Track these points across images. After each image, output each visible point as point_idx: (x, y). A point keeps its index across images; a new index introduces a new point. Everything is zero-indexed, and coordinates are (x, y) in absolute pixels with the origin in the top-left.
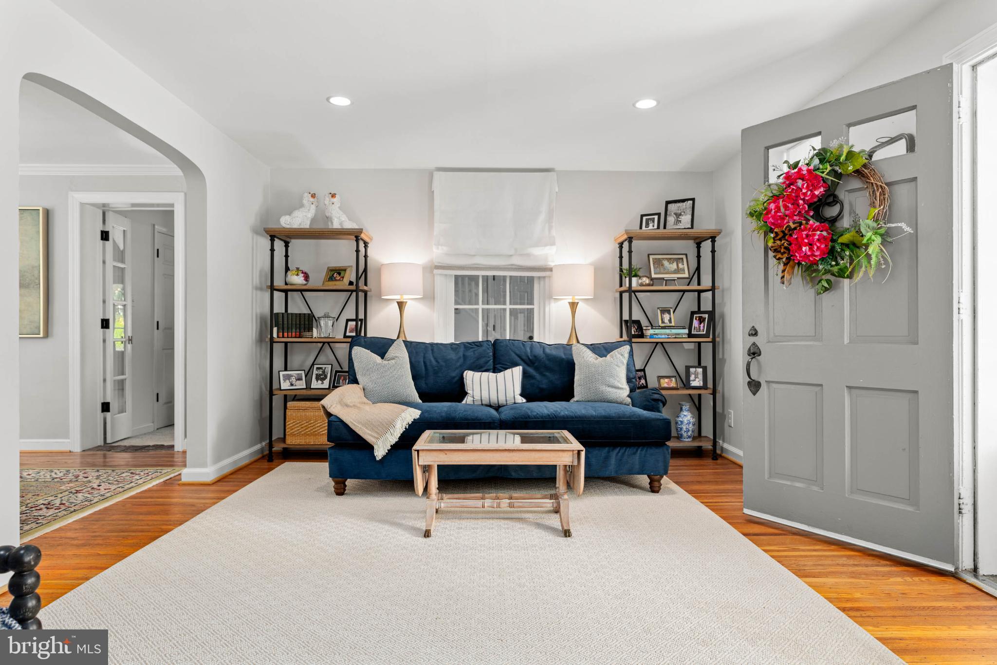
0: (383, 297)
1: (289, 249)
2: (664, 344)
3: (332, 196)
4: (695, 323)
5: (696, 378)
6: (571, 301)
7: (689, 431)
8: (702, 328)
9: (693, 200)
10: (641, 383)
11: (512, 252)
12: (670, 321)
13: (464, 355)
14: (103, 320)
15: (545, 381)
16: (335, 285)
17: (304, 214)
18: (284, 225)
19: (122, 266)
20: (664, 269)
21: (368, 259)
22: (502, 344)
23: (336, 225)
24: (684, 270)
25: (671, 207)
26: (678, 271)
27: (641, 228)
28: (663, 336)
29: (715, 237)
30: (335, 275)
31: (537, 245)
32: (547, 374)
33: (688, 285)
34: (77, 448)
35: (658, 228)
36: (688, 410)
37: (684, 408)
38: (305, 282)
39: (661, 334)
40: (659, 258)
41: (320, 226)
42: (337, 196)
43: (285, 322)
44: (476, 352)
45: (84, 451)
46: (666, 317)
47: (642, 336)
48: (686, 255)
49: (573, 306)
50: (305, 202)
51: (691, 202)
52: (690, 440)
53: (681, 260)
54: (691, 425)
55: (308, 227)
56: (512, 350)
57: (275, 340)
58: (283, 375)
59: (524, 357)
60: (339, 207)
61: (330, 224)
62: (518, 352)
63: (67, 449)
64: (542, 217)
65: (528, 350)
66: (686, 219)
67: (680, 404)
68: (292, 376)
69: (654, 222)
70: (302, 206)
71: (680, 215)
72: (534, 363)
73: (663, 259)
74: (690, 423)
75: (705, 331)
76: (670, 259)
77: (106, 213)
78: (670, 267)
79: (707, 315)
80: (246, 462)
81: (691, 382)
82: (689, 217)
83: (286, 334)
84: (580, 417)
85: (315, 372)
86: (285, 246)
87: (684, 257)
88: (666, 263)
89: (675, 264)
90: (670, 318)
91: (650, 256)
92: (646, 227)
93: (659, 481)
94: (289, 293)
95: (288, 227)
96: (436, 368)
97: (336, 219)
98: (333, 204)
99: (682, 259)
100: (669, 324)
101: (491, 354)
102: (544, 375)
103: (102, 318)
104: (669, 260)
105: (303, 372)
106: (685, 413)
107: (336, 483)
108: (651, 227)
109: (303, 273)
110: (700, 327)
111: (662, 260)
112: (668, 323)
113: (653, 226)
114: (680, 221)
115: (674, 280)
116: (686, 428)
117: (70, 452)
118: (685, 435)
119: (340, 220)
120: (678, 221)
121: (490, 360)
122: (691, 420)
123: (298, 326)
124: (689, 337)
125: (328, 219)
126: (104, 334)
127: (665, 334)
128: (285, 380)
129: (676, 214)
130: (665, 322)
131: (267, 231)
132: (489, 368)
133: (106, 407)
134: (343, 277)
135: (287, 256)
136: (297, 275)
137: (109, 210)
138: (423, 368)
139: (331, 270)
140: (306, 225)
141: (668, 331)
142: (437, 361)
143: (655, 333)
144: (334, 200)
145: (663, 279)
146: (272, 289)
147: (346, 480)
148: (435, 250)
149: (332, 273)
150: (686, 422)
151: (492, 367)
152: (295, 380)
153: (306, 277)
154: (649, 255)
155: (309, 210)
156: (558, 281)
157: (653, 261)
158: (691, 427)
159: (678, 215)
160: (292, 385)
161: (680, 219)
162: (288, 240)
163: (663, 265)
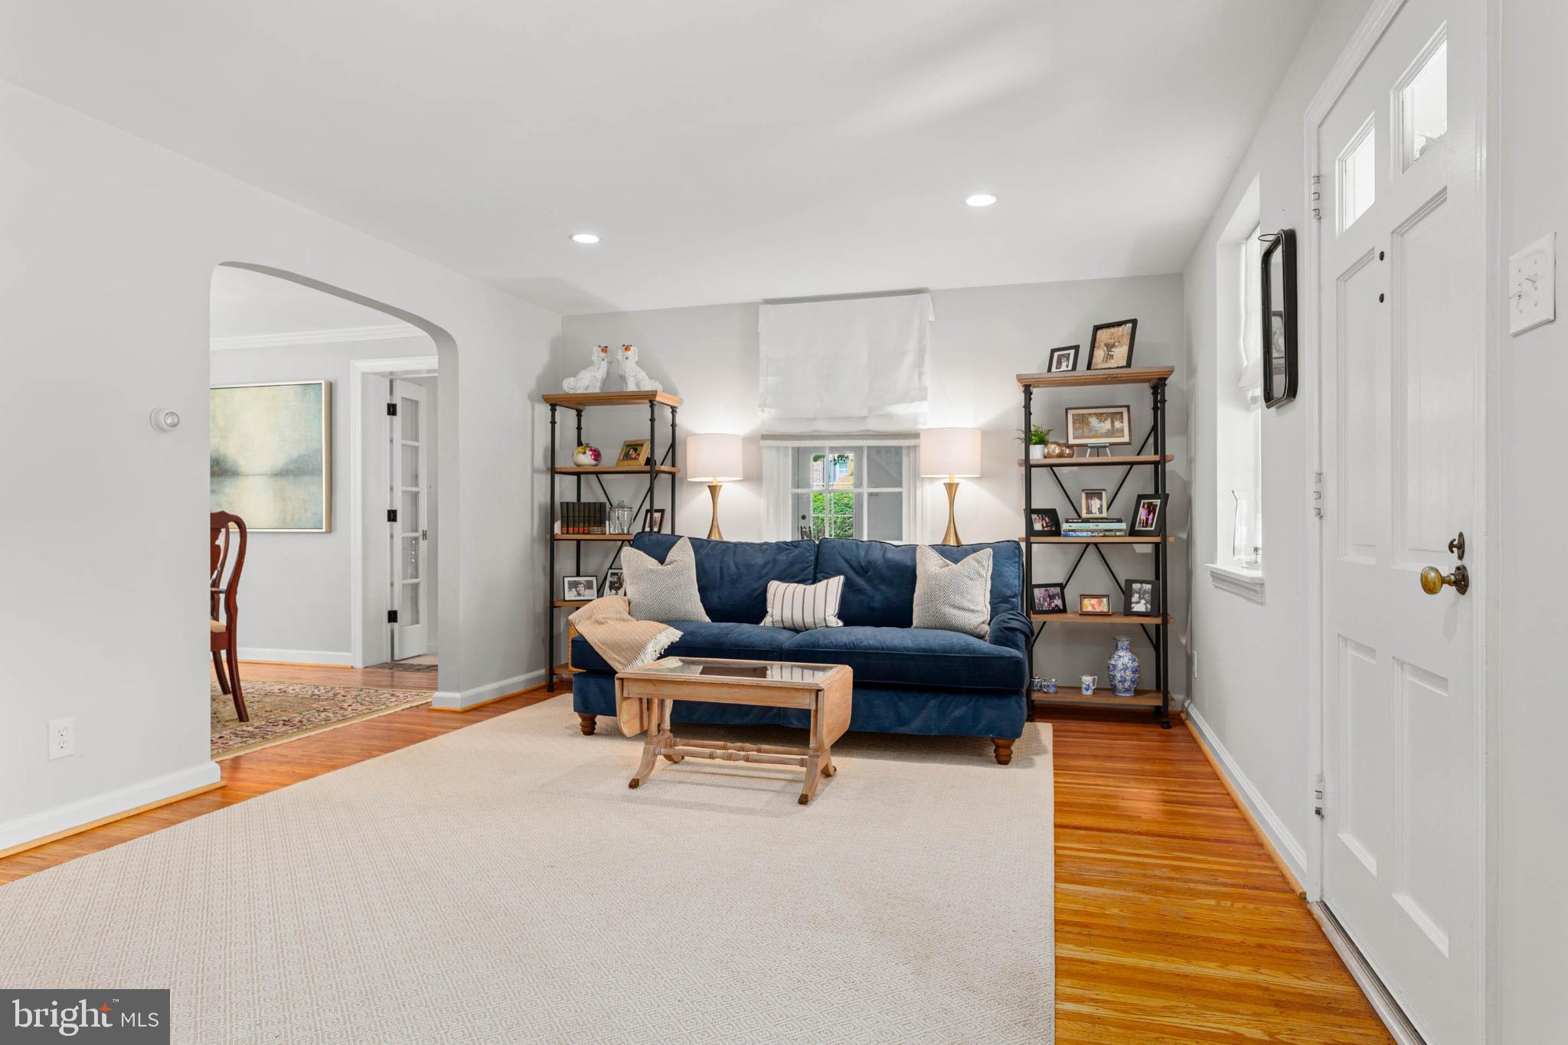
0: (689, 480)
1: (582, 418)
2: (1099, 545)
3: (626, 349)
4: (1142, 513)
5: (1140, 598)
6: (947, 481)
7: (1125, 681)
8: (1150, 522)
9: (1134, 322)
10: (1053, 605)
11: (865, 414)
12: (1100, 510)
13: (774, 560)
14: (390, 512)
15: (878, 597)
16: (629, 465)
17: (593, 374)
18: (567, 390)
19: (415, 444)
20: (1091, 431)
21: (677, 429)
22: (828, 545)
23: (631, 387)
24: (1122, 431)
25: (1102, 335)
26: (1112, 432)
27: (1049, 370)
28: (1084, 534)
29: (1166, 379)
30: (631, 451)
31: (900, 400)
32: (883, 587)
33: (1138, 454)
34: (359, 665)
35: (1074, 368)
36: (1127, 649)
37: (1119, 646)
38: (594, 462)
39: (1081, 531)
40: (1083, 414)
41: (613, 389)
42: (631, 348)
43: (571, 514)
44: (791, 555)
45: (366, 667)
46: (1095, 504)
47: (1057, 533)
48: (1128, 407)
49: (951, 488)
50: (594, 358)
51: (1130, 325)
52: (1128, 695)
53: (1119, 416)
54: (1128, 673)
55: (598, 391)
56: (840, 555)
57: (556, 537)
58: (569, 582)
59: (855, 564)
60: (637, 363)
61: (624, 386)
62: (848, 557)
63: (349, 664)
64: (910, 359)
65: (862, 553)
66: (1120, 353)
67: (1114, 639)
68: (581, 584)
69: (1068, 360)
70: (591, 363)
71: (1113, 346)
72: (868, 572)
73: (1089, 414)
74: (1127, 668)
75: (1154, 526)
76: (1102, 414)
77: (394, 383)
78: (1100, 427)
79: (1159, 501)
80: (520, 689)
81: (1133, 605)
82: (1125, 349)
83: (571, 529)
84: (888, 649)
85: (609, 579)
86: (577, 415)
87: (1125, 410)
88: (1094, 421)
89: (1109, 421)
90: (1101, 506)
91: (1069, 411)
92: (1057, 368)
93: (1008, 747)
94: (582, 476)
95: (572, 392)
96: (734, 577)
97: (631, 379)
98: (627, 358)
99: (1121, 413)
100: (1098, 515)
101: (813, 558)
102: (878, 589)
103: (389, 509)
104: (1099, 416)
105: (594, 579)
106: (1121, 653)
107: (584, 719)
108: (1063, 368)
109: (591, 450)
110: (1147, 519)
111: (1087, 416)
112: (1098, 513)
113: (1067, 366)
114: (1112, 356)
115: (1105, 447)
116: (1121, 677)
117: (352, 668)
118: (1120, 686)
119: (637, 380)
120: (1109, 357)
121: (810, 566)
122: (1129, 665)
123: (587, 518)
124: (1130, 535)
125: (623, 378)
126: (392, 528)
127: (1088, 531)
128: (570, 588)
129: (1107, 345)
130: (1093, 511)
131: (546, 399)
132: (807, 577)
133: (393, 616)
134: (639, 455)
135: (579, 428)
136: (585, 453)
137: (396, 379)
138: (719, 576)
139: (628, 446)
140: (596, 389)
141: (1092, 526)
142: (737, 568)
143: (1070, 528)
144: (629, 354)
145: (1085, 445)
146: (553, 471)
147: (596, 716)
148: (759, 413)
149: (629, 448)
150: (1120, 666)
151: (811, 577)
152: (583, 589)
153: (597, 455)
154: (1067, 410)
155: (598, 369)
156: (928, 453)
157: (1073, 419)
158: (1129, 675)
159: (1110, 347)
160: (579, 595)
161: (1112, 353)
162: (580, 407)
163: (1088, 424)
